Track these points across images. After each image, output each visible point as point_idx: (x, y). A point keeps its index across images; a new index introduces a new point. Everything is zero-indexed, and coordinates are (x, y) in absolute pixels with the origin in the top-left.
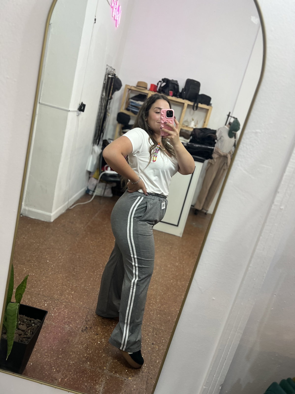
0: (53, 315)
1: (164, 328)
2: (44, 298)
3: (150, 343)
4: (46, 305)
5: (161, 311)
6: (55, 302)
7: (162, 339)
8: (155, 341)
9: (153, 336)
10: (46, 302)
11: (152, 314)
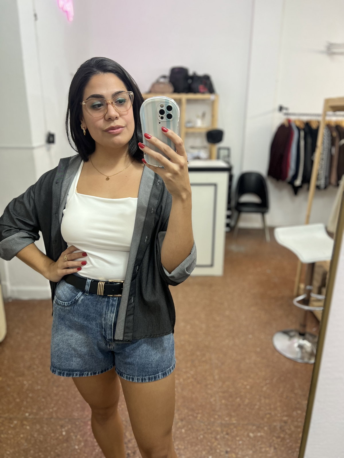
0: (77, 447)
1: (236, 420)
2: (61, 423)
3: (222, 451)
4: (64, 433)
5: (224, 392)
6: (76, 425)
7: (238, 439)
8: (229, 446)
9: (224, 438)
10: (64, 428)
11: (214, 403)
